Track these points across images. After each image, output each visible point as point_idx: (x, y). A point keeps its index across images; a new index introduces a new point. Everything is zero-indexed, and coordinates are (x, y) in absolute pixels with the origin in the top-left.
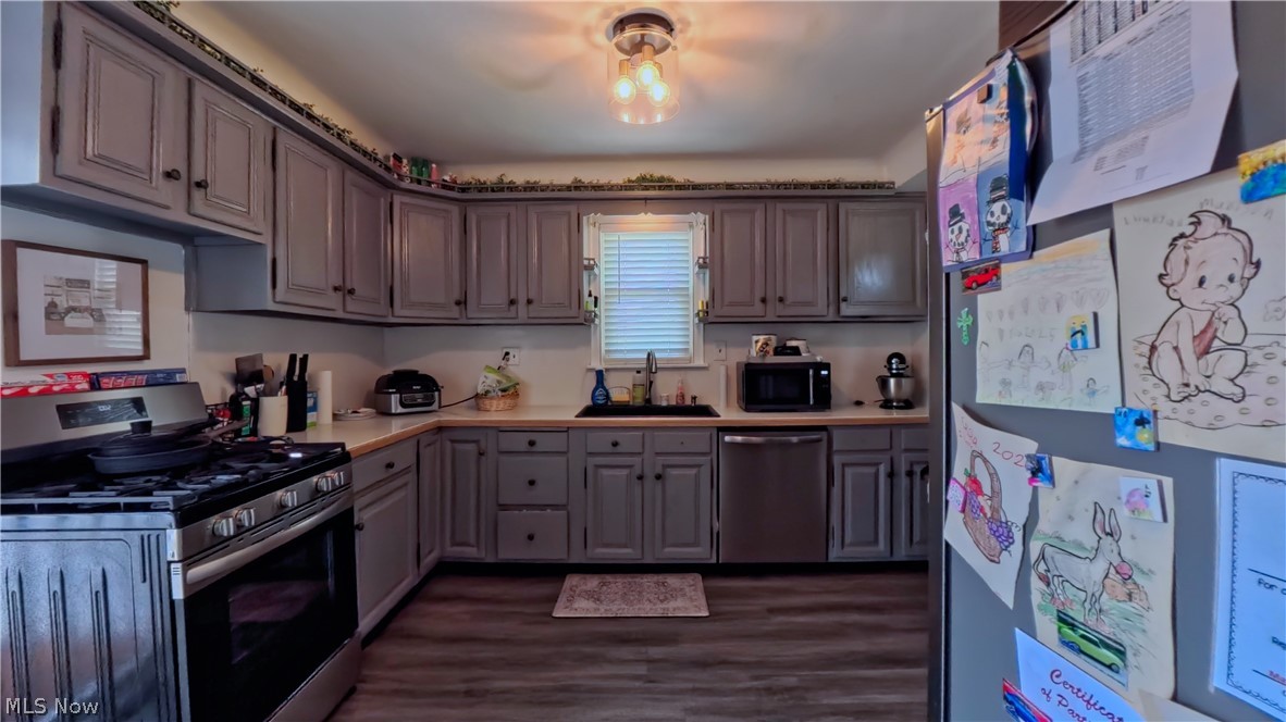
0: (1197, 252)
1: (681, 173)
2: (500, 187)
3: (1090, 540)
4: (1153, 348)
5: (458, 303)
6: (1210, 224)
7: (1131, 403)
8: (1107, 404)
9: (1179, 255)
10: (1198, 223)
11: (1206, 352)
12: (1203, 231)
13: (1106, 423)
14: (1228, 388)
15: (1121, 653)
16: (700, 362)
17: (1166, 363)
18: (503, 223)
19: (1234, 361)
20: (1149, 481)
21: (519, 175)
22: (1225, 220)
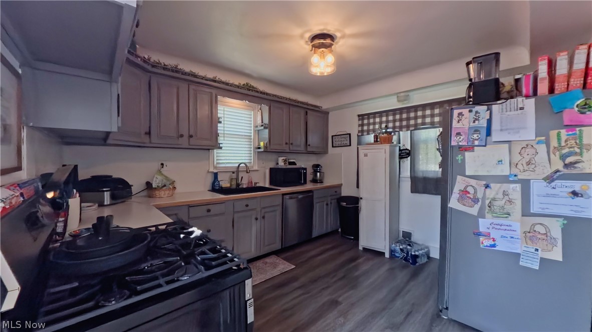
0: (527, 150)
1: (262, 87)
2: (176, 70)
3: (502, 196)
4: (517, 164)
5: (146, 133)
6: (530, 146)
7: (512, 173)
8: (507, 173)
9: (524, 150)
10: (527, 146)
11: (529, 165)
12: (528, 147)
13: (507, 177)
14: (532, 170)
15: (509, 215)
16: (256, 168)
17: (520, 166)
18: (175, 90)
19: (533, 166)
20: (517, 185)
21: (186, 67)
22: (532, 146)
